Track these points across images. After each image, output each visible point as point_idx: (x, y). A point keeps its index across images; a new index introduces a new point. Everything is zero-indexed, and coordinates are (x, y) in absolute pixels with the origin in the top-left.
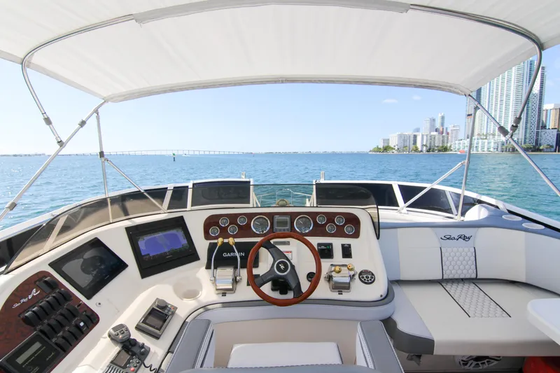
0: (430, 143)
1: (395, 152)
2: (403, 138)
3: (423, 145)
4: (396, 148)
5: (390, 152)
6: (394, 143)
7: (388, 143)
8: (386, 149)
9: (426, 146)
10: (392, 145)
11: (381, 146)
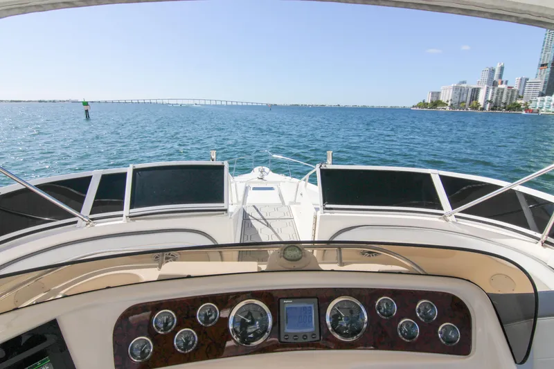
0: (496, 99)
1: (448, 109)
2: (459, 90)
3: (486, 101)
4: (449, 104)
5: (440, 108)
6: (447, 96)
7: (438, 97)
8: (436, 104)
9: (491, 102)
10: (443, 98)
11: (428, 101)
